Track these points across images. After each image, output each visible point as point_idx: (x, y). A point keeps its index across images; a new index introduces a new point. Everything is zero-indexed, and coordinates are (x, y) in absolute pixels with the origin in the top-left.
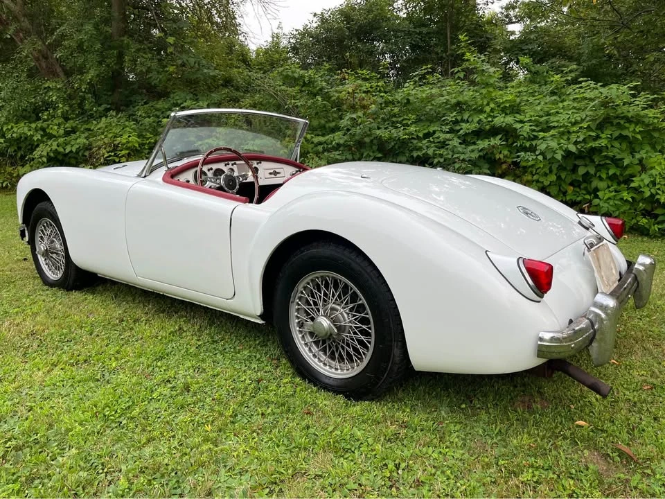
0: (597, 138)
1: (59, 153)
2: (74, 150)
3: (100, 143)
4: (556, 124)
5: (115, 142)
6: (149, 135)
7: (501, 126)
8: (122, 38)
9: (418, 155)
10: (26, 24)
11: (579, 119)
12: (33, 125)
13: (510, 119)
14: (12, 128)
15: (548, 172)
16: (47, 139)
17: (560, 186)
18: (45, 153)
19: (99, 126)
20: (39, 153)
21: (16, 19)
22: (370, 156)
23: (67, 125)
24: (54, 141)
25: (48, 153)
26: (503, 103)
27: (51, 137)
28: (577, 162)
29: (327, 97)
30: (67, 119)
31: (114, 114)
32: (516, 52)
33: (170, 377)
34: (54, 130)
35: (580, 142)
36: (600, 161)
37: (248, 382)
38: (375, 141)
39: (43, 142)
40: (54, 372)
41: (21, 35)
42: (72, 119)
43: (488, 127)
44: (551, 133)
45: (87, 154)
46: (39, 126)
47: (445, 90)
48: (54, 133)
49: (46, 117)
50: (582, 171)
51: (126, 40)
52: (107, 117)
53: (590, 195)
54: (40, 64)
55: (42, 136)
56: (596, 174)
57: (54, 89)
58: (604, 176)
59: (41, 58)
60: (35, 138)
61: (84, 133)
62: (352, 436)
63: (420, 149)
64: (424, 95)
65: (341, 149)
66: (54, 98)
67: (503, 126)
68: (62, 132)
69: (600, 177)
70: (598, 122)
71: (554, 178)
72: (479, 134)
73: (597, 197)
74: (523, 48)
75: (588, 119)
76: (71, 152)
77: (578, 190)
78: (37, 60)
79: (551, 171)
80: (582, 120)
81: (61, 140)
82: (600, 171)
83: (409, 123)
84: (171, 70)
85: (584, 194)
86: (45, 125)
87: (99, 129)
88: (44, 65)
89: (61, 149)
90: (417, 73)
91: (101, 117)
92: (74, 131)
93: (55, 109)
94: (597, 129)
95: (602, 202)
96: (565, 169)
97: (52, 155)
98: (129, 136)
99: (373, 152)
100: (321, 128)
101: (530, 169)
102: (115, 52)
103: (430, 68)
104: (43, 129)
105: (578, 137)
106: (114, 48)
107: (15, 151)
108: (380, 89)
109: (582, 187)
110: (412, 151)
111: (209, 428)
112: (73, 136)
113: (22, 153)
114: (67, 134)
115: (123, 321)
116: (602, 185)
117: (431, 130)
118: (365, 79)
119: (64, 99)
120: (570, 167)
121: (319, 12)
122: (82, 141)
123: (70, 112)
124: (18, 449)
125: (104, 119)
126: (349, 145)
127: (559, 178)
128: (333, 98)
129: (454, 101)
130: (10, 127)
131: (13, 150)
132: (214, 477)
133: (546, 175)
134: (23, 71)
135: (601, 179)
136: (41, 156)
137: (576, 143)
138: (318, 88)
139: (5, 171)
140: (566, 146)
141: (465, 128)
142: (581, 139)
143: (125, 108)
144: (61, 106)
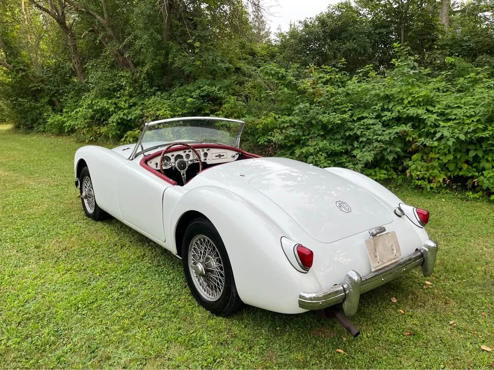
0: (485, 129)
1: (124, 119)
2: (133, 118)
3: (148, 114)
4: (453, 117)
5: (156, 114)
6: (178, 109)
7: (412, 116)
8: (169, 42)
9: (350, 135)
10: (110, 32)
11: (473, 113)
12: (110, 101)
13: (421, 111)
14: (98, 102)
15: (447, 152)
16: (118, 110)
17: (456, 164)
18: (115, 120)
19: (149, 102)
20: (112, 120)
21: (104, 29)
22: (316, 133)
23: (131, 101)
24: (122, 112)
25: (117, 120)
26: (418, 97)
27: (120, 108)
28: (469, 147)
29: (295, 87)
30: (131, 96)
31: (160, 94)
32: (456, 48)
33: (123, 286)
34: (122, 104)
35: (470, 133)
36: (486, 148)
37: (163, 295)
38: (320, 123)
39: (115, 112)
40: (66, 275)
41: (106, 39)
42: (135, 96)
43: (405, 116)
44: (449, 124)
45: (140, 120)
46: (113, 101)
47: (377, 85)
48: (123, 106)
49: (118, 95)
50: (472, 154)
51: (171, 43)
52: (155, 95)
53: (479, 173)
54: (118, 59)
55: (115, 108)
56: (483, 157)
57: (124, 77)
58: (490, 159)
59: (119, 55)
60: (111, 110)
61: (140, 106)
62: (201, 338)
63: (352, 129)
64: (359, 90)
65: (296, 127)
66: (124, 83)
67: (414, 116)
68: (127, 105)
69: (487, 159)
70: (486, 117)
71: (451, 157)
72: (399, 120)
73: (483, 174)
74: (463, 44)
75: (481, 113)
76: (131, 119)
77: (470, 168)
78: (117, 56)
79: (449, 152)
80: (476, 115)
81: (126, 111)
82: (488, 154)
83: (346, 110)
84: (198, 64)
85: (475, 172)
86: (117, 101)
87: (150, 104)
88: (120, 59)
89: (125, 117)
90: (362, 70)
91: (151, 96)
92: (135, 104)
93: (124, 90)
94: (486, 122)
95: (486, 179)
96: (460, 151)
97: (119, 121)
98: (165, 110)
99: (319, 130)
100: (287, 109)
101: (434, 149)
102: (164, 51)
103: (372, 67)
104: (115, 104)
105: (469, 128)
106: (164, 49)
107: (100, 116)
108: (337, 80)
109: (474, 166)
110: (346, 131)
111: (127, 322)
112: (134, 108)
113: (104, 117)
114: (130, 107)
115: (116, 245)
116: (488, 165)
117: (364, 115)
118: (327, 73)
119: (131, 83)
120: (464, 150)
121: (303, 20)
122: (138, 112)
123: (133, 92)
124: (28, 319)
125: (153, 97)
126: (301, 125)
127: (455, 157)
128: (299, 88)
129: (382, 94)
130: (96, 101)
131: (99, 116)
132: (115, 350)
133: (446, 154)
134: (107, 64)
135: (488, 161)
136: (113, 122)
137: (467, 133)
138: (287, 81)
139: (92, 130)
140: (457, 135)
141: (388, 115)
142: (470, 130)
143: (168, 88)
144: (127, 88)
